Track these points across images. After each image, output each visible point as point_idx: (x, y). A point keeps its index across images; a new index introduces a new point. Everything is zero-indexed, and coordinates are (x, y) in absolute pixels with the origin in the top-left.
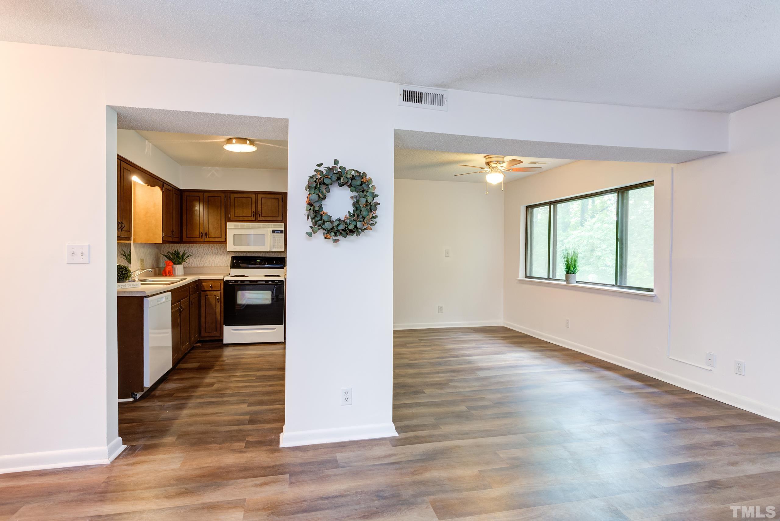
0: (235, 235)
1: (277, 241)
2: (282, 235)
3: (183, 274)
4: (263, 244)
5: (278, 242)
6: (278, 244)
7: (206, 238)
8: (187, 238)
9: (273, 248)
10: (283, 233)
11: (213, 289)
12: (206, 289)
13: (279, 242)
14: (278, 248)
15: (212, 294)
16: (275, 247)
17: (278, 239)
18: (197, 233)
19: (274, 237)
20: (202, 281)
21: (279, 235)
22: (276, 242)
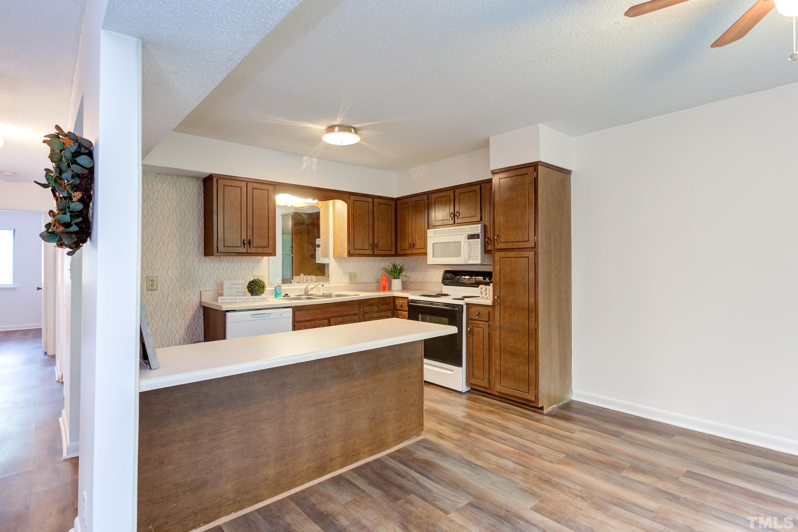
0: (435, 244)
1: (473, 250)
2: (478, 241)
3: (402, 289)
4: (459, 255)
5: (474, 252)
6: (474, 254)
7: (413, 249)
8: (400, 250)
9: (469, 259)
10: (479, 238)
11: (403, 309)
12: (398, 308)
13: (475, 250)
14: (474, 259)
15: (402, 314)
16: (471, 258)
17: (474, 247)
18: (407, 245)
19: (470, 245)
20: (396, 298)
21: (475, 242)
22: (471, 252)
